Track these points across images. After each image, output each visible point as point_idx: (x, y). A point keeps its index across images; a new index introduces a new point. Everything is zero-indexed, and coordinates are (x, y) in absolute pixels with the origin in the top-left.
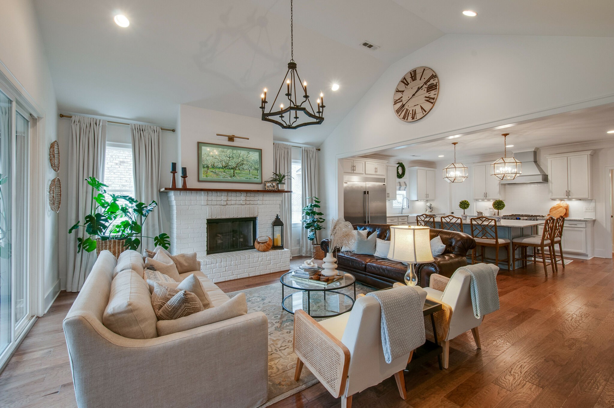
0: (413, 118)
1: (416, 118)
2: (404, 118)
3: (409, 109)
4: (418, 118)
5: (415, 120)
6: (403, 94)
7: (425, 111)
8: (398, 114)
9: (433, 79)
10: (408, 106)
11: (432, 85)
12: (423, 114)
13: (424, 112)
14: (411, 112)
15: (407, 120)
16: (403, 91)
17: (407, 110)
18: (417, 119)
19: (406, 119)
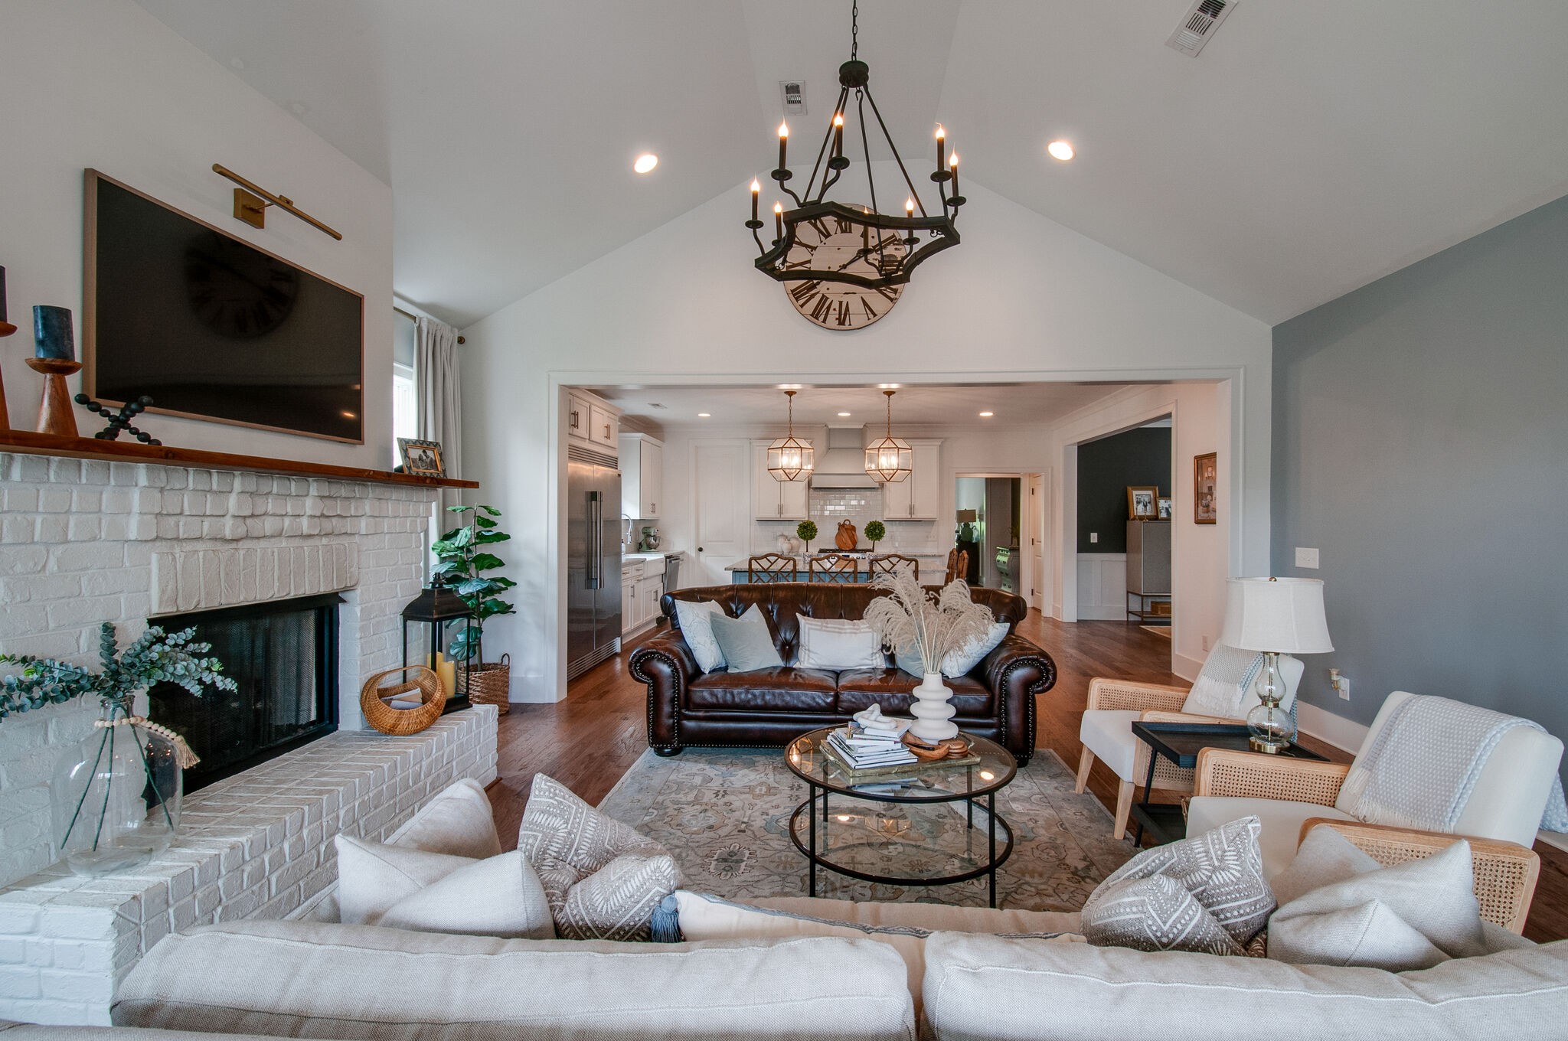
0: (841, 322)
1: (850, 325)
2: (815, 314)
3: (831, 298)
4: (855, 325)
5: (847, 326)
6: (812, 255)
7: (875, 315)
8: (797, 299)
9: (894, 244)
10: (828, 289)
11: (892, 259)
12: (869, 319)
13: (871, 316)
14: (836, 305)
15: (824, 321)
16: (814, 248)
17: (824, 298)
18: (850, 327)
19: (822, 318)
